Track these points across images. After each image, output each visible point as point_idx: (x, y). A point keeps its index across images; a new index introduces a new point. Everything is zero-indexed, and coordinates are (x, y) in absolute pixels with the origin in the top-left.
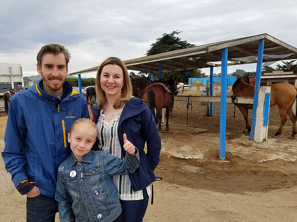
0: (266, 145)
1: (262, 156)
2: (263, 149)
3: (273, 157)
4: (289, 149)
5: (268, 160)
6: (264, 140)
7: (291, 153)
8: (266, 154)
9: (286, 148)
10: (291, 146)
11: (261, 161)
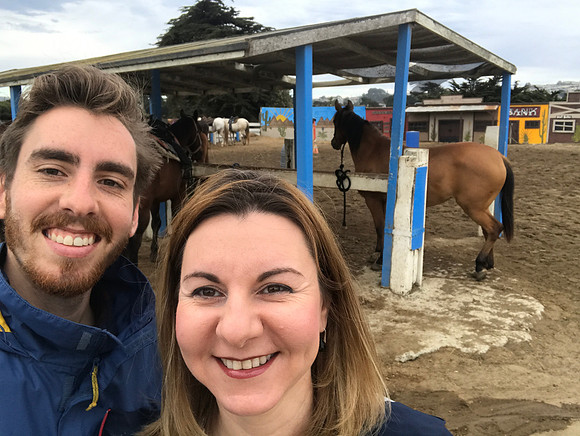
0: (418, 303)
1: (407, 339)
2: (410, 313)
3: (433, 341)
4: (471, 313)
5: (422, 352)
6: (415, 286)
7: (477, 325)
8: (418, 333)
9: (465, 310)
10: (478, 303)
11: (404, 357)
